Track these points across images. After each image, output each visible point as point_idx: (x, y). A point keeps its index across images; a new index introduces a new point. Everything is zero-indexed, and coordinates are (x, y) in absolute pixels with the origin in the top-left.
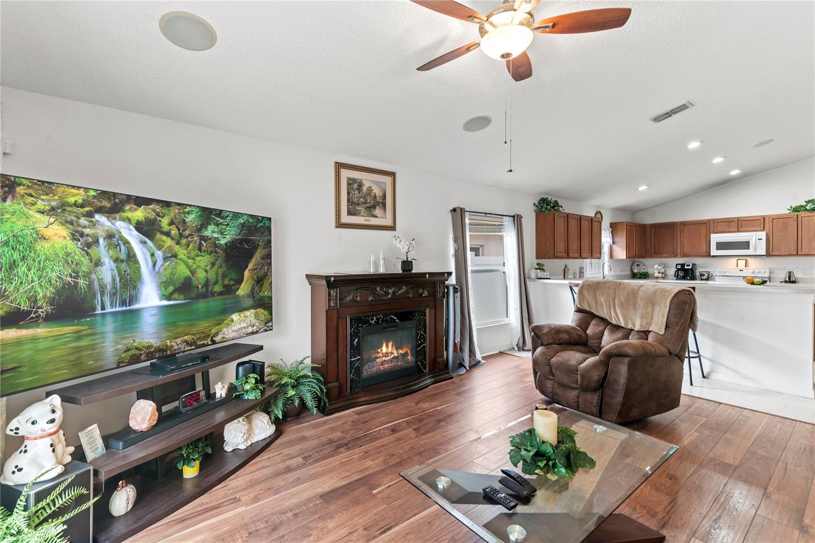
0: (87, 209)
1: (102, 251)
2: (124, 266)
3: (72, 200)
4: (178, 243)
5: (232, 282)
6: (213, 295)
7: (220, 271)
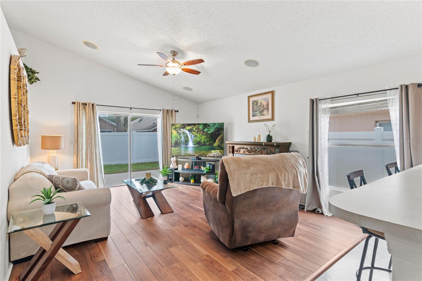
0: (179, 128)
1: (182, 135)
2: (186, 138)
3: (177, 127)
4: (197, 133)
5: (212, 142)
6: (206, 145)
7: (208, 140)
